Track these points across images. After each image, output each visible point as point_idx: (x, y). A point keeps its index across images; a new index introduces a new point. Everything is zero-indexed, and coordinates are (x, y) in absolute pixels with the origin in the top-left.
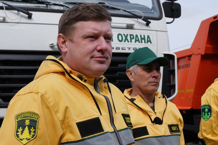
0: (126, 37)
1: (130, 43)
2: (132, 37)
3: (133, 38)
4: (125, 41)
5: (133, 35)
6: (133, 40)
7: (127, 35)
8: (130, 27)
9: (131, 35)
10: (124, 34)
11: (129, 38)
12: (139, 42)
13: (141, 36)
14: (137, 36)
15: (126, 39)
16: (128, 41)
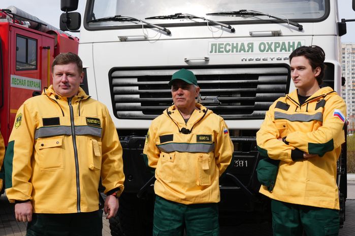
0: (270, 46)
1: (274, 52)
2: (277, 45)
3: (278, 47)
4: (267, 51)
5: (279, 43)
6: (278, 50)
7: (272, 43)
8: (277, 34)
9: (276, 43)
10: (268, 43)
11: (273, 47)
12: (286, 51)
13: (289, 43)
14: (284, 44)
15: (270, 48)
16: (272, 51)
